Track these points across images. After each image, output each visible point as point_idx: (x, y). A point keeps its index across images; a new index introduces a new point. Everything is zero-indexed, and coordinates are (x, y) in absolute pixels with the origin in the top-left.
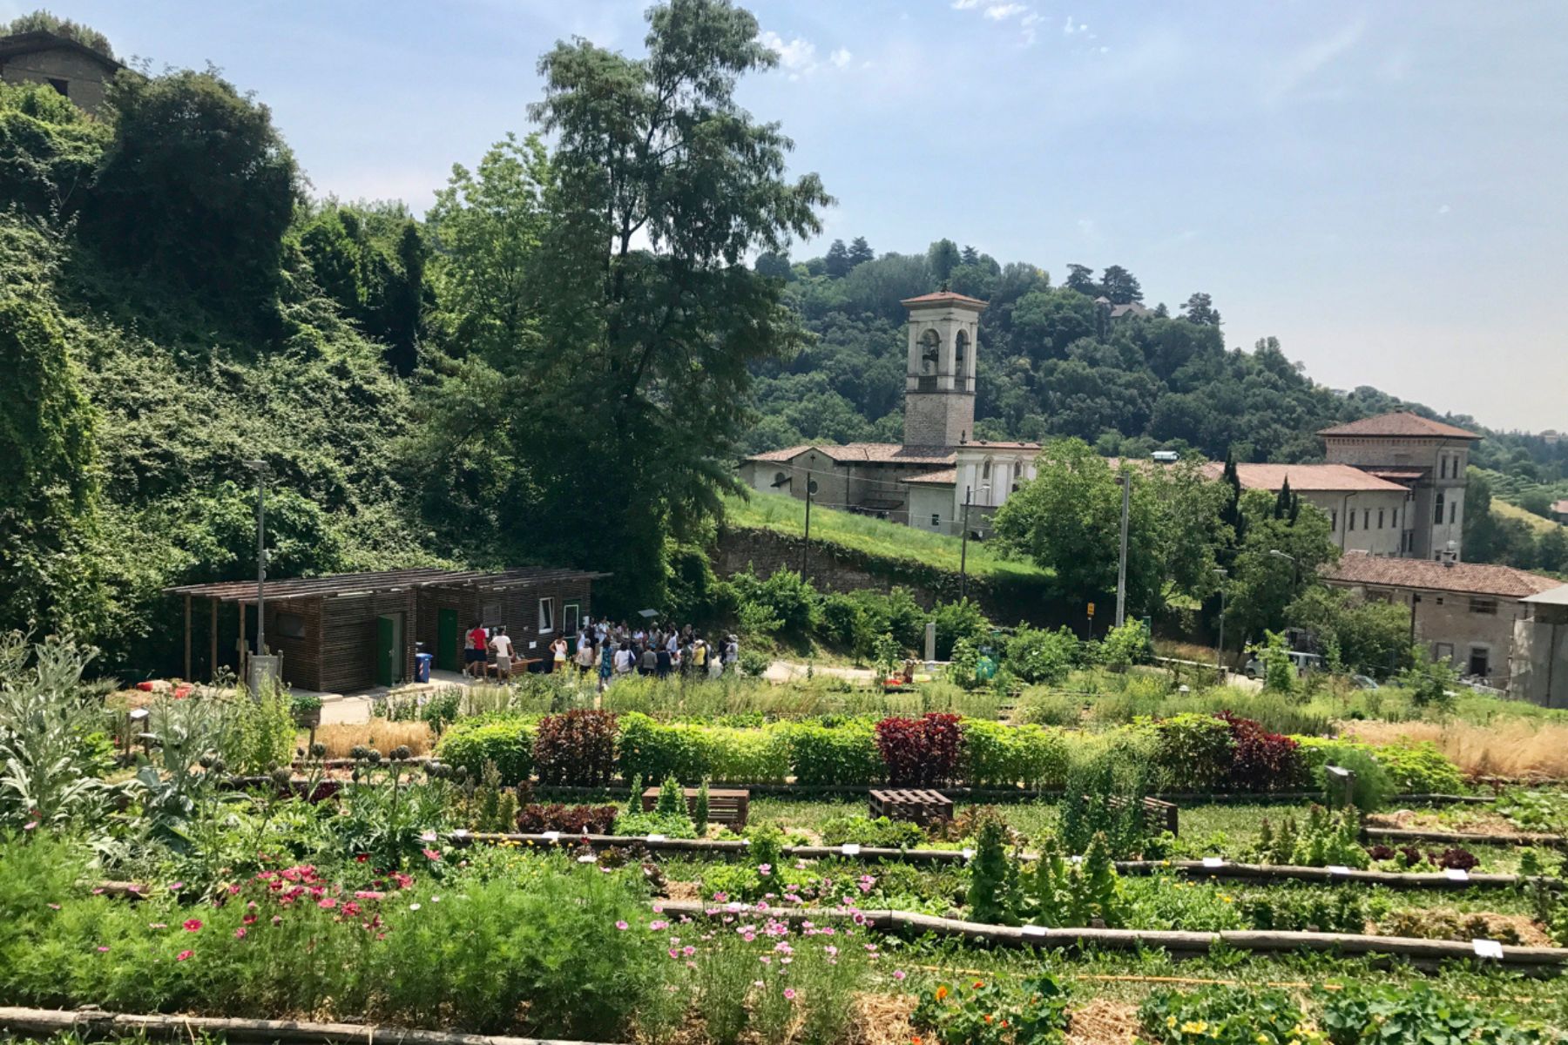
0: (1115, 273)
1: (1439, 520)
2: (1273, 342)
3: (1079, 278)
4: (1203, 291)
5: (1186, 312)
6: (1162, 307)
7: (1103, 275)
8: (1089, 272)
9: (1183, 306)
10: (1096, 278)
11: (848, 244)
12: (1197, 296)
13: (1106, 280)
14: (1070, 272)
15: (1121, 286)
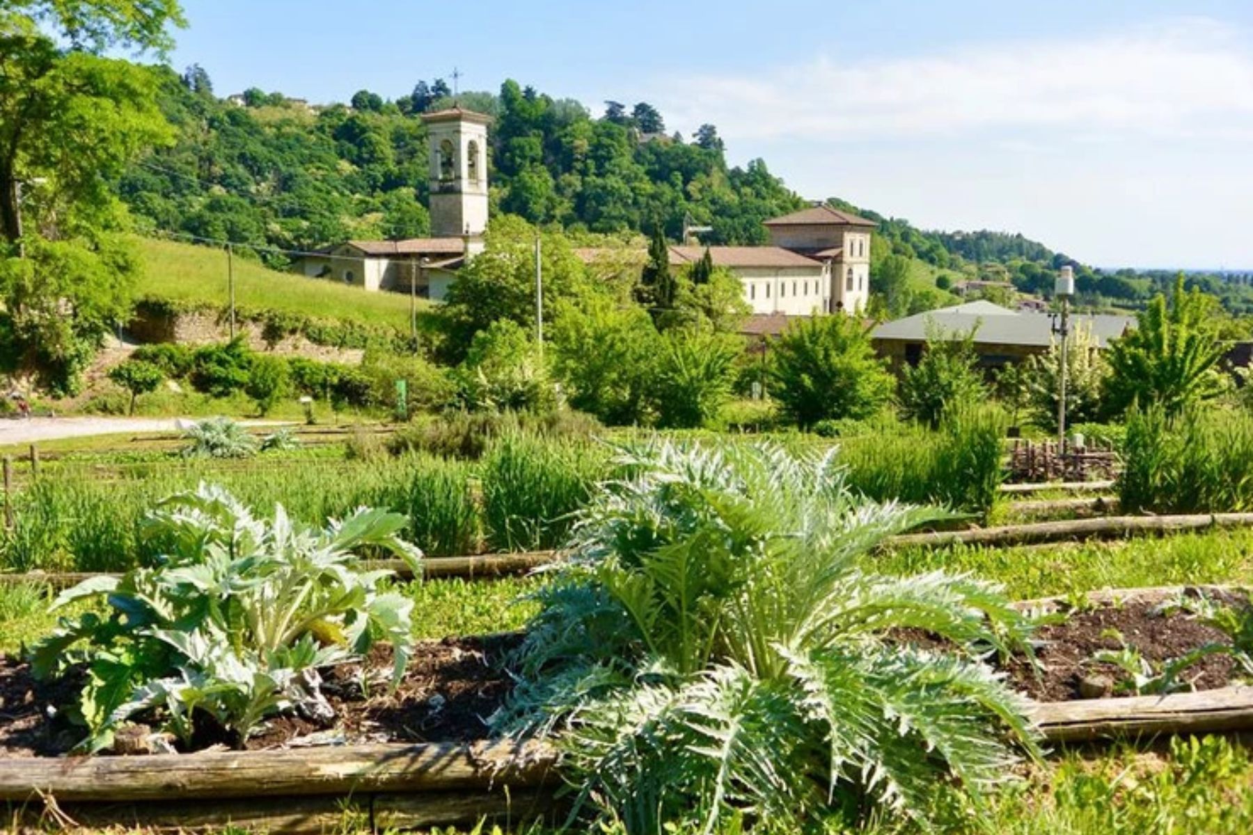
0: (641, 108)
1: (850, 287)
2: (760, 162)
3: (614, 112)
4: (710, 123)
5: (696, 140)
6: (678, 135)
7: (632, 110)
8: (622, 107)
9: (694, 135)
10: (628, 111)
11: (431, 84)
12: (705, 127)
13: (635, 114)
14: (606, 107)
15: (647, 118)
